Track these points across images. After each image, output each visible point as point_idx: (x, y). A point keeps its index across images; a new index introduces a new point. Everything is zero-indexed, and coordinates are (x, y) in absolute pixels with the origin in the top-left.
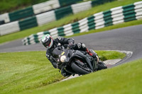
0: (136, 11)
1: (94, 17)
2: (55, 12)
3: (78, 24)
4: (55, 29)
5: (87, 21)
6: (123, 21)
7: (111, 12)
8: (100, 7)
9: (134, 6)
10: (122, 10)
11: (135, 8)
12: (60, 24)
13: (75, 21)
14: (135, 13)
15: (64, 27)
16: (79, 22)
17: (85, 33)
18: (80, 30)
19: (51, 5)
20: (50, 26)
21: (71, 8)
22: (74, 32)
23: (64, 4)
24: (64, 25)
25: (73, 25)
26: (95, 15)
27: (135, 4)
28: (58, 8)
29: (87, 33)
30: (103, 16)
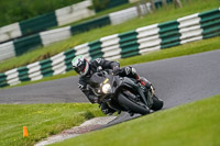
0: (139, 41)
1: (75, 51)
2: (15, 44)
3: (51, 62)
4: (15, 70)
5: (64, 57)
6: (119, 57)
7: (100, 43)
8: (85, 35)
9: (137, 34)
10: (118, 40)
11: (138, 36)
12: (23, 62)
13: (45, 57)
14: (139, 44)
15: (28, 66)
16: (52, 58)
17: (60, 76)
18: (53, 71)
19: (8, 33)
20: (7, 66)
21: (39, 37)
22: (44, 74)
23: (29, 31)
24: (28, 64)
25: (41, 64)
26: (76, 48)
27: (138, 30)
28: (18, 38)
29: (65, 76)
30: (88, 49)
